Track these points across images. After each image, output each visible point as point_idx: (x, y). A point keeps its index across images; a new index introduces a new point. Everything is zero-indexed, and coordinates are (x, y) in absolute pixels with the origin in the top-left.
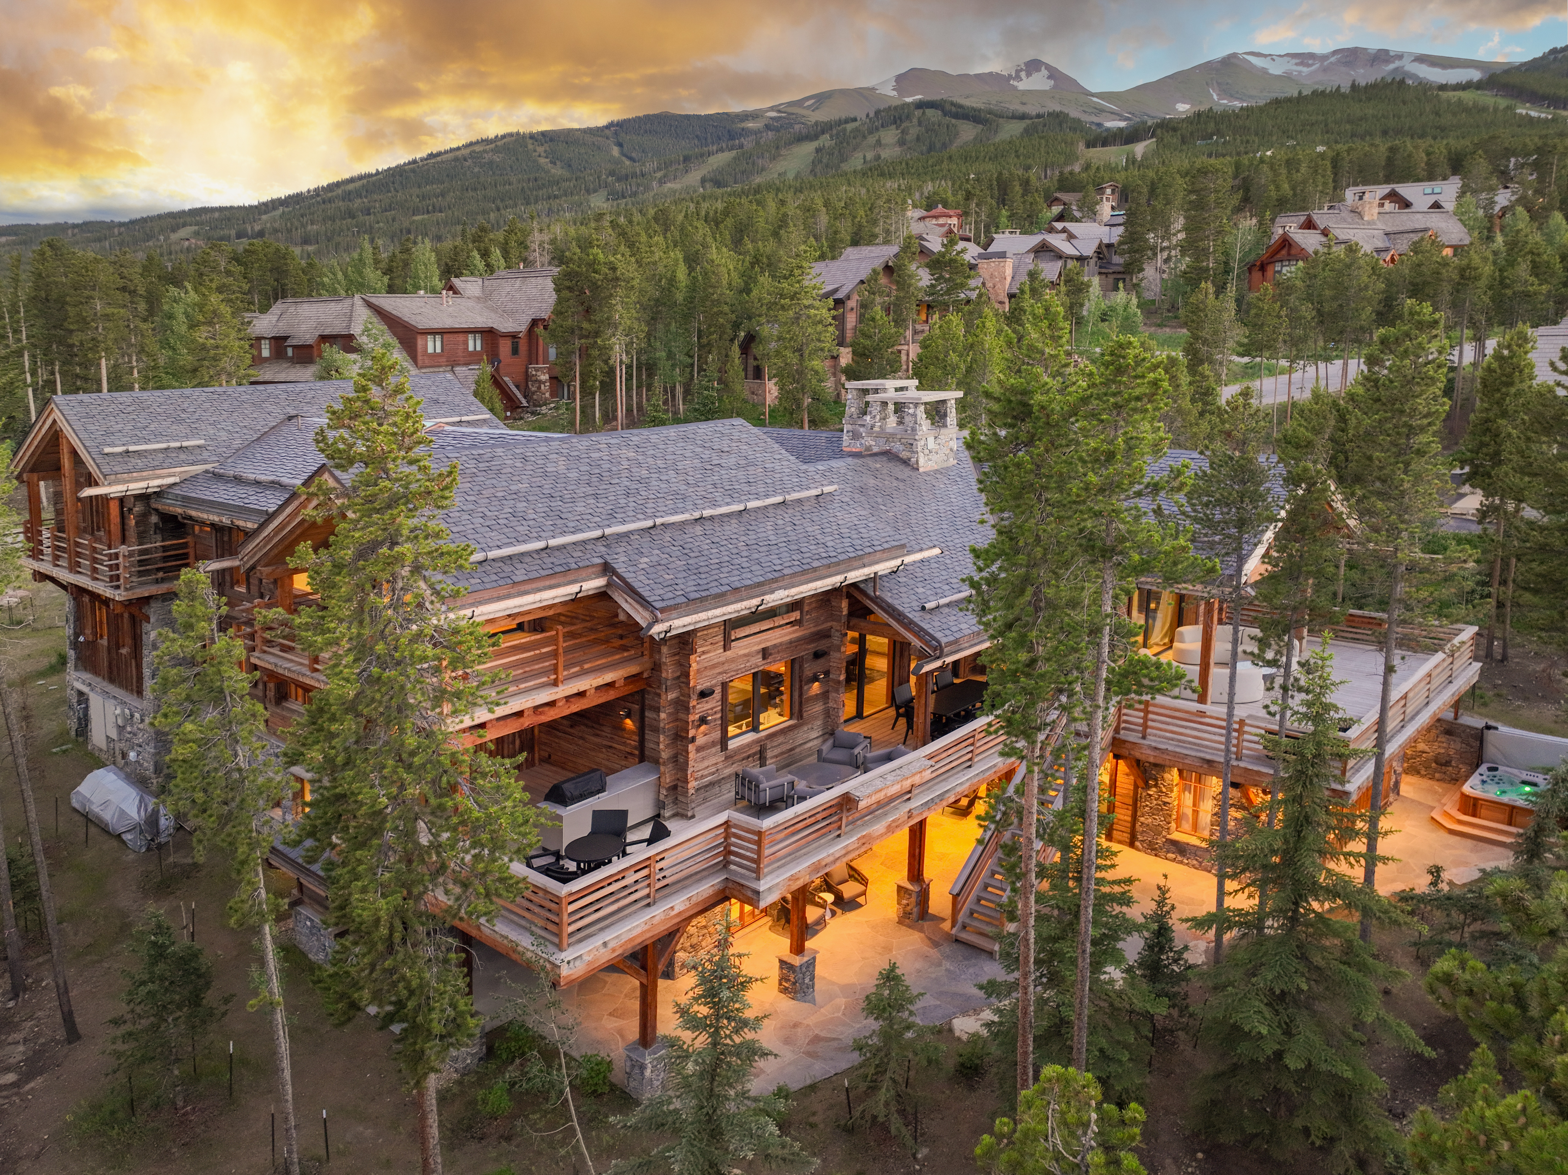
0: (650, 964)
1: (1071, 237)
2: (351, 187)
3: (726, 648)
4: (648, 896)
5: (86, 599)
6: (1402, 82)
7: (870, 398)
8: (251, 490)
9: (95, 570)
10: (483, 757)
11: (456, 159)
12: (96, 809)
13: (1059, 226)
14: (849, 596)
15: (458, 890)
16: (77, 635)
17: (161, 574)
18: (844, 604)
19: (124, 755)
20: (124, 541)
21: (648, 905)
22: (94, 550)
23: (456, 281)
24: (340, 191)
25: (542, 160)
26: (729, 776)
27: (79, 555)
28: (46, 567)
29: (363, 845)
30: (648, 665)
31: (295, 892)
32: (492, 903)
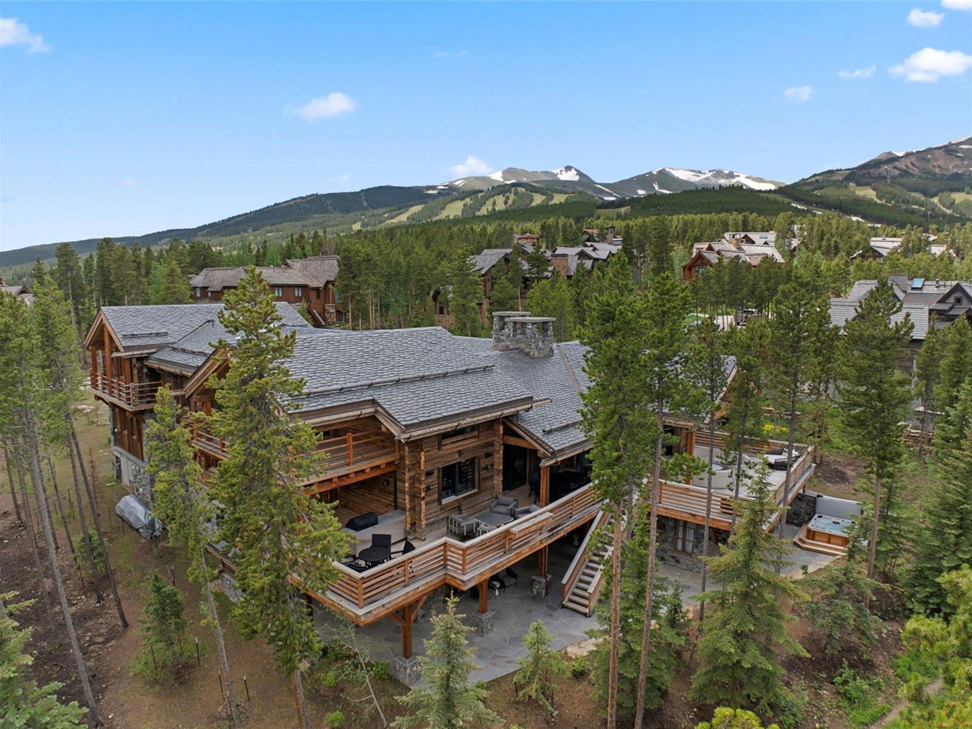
0: (406, 617)
1: (595, 249)
2: (238, 219)
3: (439, 449)
4: (404, 581)
5: (117, 410)
6: (742, 186)
7: (506, 320)
8: (190, 356)
9: (120, 395)
10: (314, 501)
11: (288, 206)
12: (126, 515)
13: (589, 244)
14: (503, 424)
15: (305, 575)
16: (114, 429)
17: (149, 399)
18: (501, 428)
19: (138, 490)
20: (132, 381)
21: (405, 586)
22: (119, 385)
23: (289, 261)
24: (233, 221)
25: (329, 207)
26: (443, 519)
27: (113, 387)
28: (100, 393)
29: (251, 547)
30: (398, 457)
31: (221, 565)
32: (324, 582)
